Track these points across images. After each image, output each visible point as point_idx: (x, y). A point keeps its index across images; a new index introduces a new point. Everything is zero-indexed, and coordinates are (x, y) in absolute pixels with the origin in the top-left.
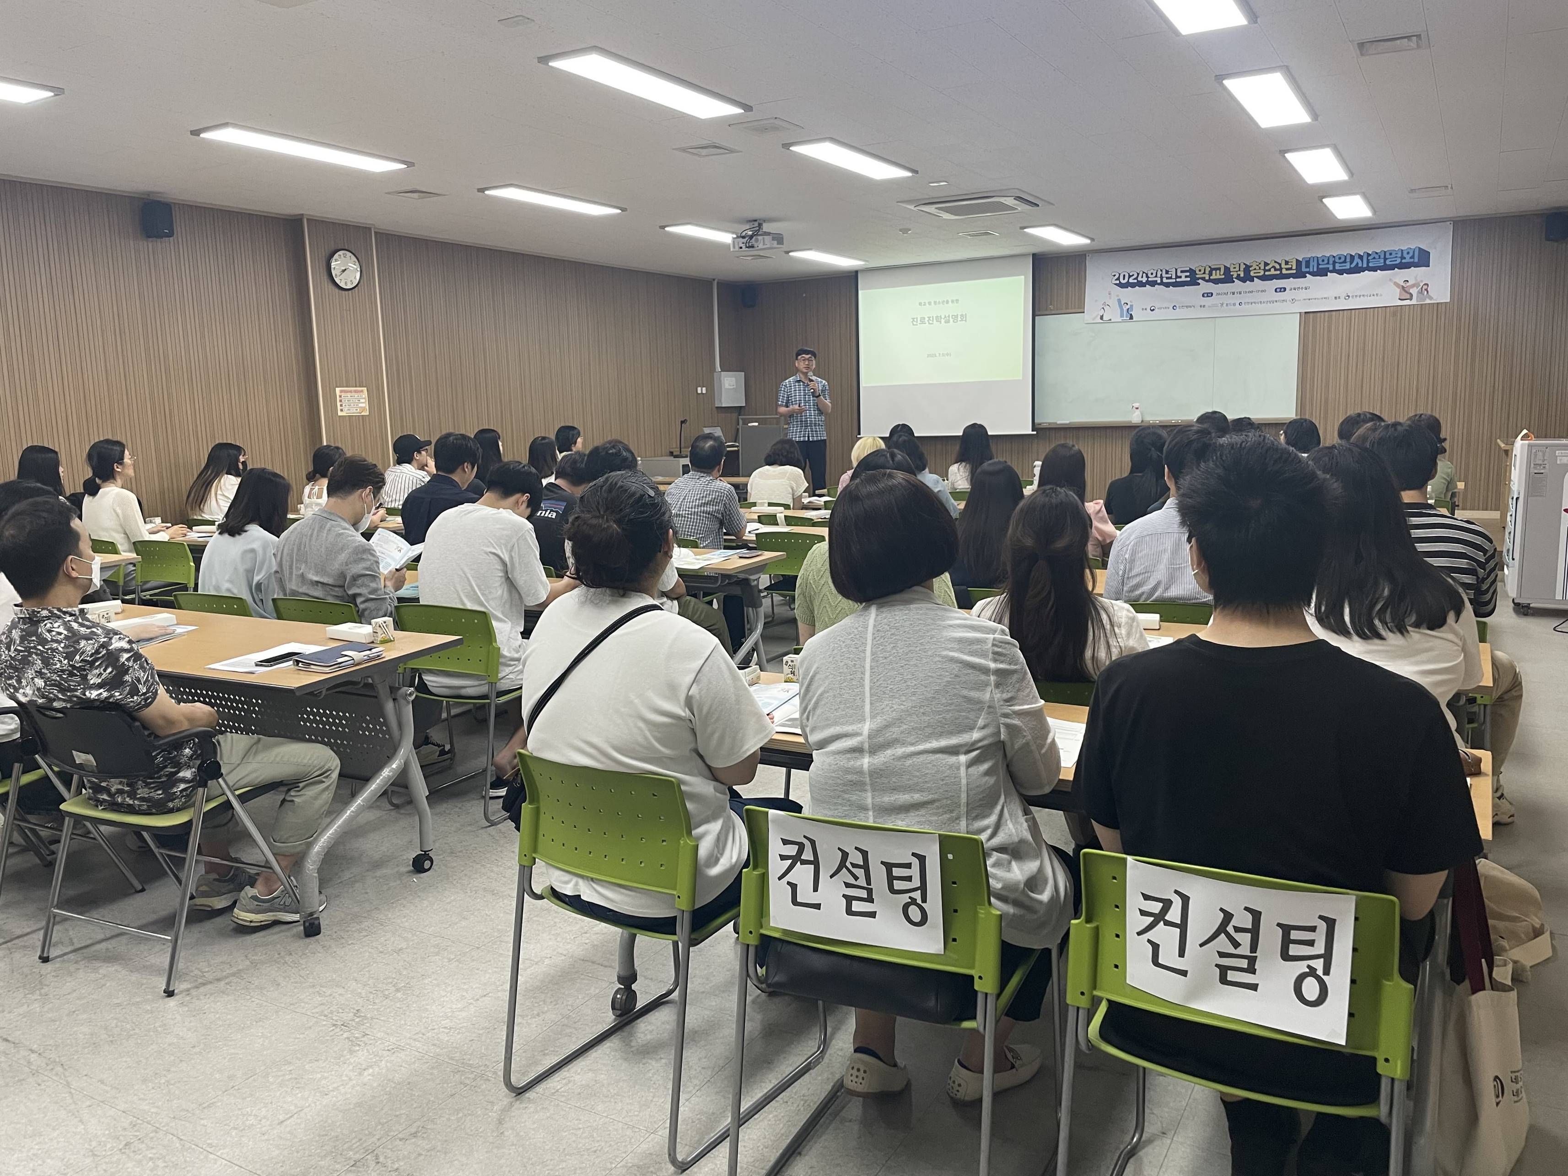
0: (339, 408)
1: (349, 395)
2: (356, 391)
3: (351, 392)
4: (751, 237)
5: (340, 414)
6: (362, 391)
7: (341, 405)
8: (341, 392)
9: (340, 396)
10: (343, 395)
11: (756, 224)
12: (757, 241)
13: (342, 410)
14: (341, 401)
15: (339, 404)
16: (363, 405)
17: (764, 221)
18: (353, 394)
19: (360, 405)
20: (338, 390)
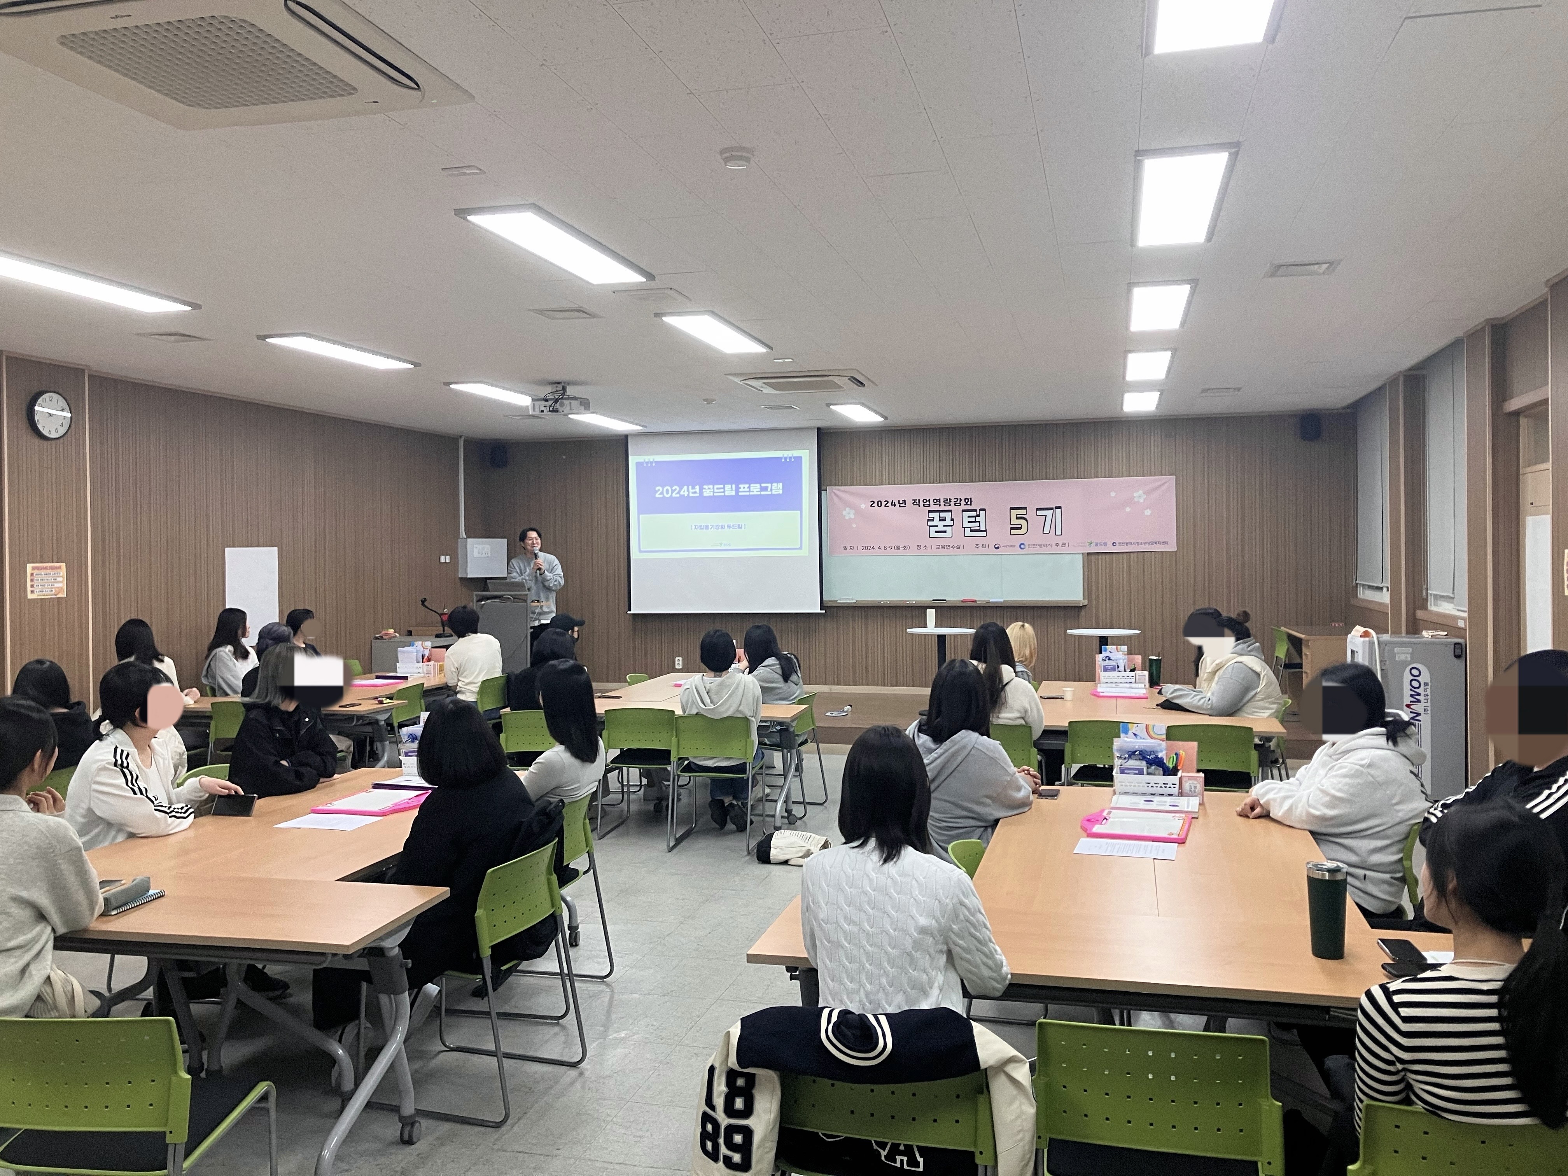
0: (29, 589)
1: (43, 572)
2: (52, 568)
3: (46, 568)
4: (556, 401)
5: (30, 596)
6: (60, 568)
7: (32, 586)
8: (34, 568)
9: (32, 574)
10: (35, 572)
11: (560, 387)
12: (562, 405)
13: (32, 592)
14: (32, 580)
15: (29, 584)
16: (60, 585)
17: (569, 384)
18: (48, 571)
19: (56, 585)
20: (29, 567)
